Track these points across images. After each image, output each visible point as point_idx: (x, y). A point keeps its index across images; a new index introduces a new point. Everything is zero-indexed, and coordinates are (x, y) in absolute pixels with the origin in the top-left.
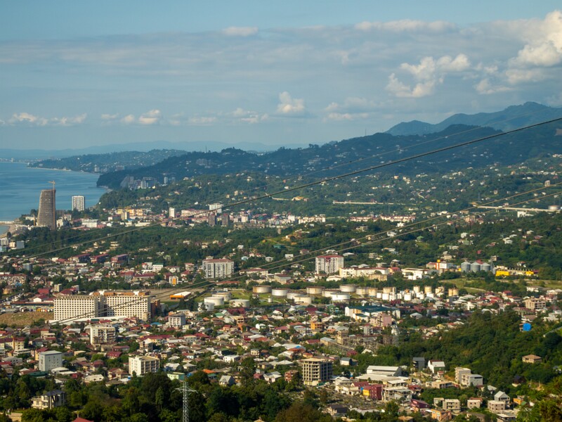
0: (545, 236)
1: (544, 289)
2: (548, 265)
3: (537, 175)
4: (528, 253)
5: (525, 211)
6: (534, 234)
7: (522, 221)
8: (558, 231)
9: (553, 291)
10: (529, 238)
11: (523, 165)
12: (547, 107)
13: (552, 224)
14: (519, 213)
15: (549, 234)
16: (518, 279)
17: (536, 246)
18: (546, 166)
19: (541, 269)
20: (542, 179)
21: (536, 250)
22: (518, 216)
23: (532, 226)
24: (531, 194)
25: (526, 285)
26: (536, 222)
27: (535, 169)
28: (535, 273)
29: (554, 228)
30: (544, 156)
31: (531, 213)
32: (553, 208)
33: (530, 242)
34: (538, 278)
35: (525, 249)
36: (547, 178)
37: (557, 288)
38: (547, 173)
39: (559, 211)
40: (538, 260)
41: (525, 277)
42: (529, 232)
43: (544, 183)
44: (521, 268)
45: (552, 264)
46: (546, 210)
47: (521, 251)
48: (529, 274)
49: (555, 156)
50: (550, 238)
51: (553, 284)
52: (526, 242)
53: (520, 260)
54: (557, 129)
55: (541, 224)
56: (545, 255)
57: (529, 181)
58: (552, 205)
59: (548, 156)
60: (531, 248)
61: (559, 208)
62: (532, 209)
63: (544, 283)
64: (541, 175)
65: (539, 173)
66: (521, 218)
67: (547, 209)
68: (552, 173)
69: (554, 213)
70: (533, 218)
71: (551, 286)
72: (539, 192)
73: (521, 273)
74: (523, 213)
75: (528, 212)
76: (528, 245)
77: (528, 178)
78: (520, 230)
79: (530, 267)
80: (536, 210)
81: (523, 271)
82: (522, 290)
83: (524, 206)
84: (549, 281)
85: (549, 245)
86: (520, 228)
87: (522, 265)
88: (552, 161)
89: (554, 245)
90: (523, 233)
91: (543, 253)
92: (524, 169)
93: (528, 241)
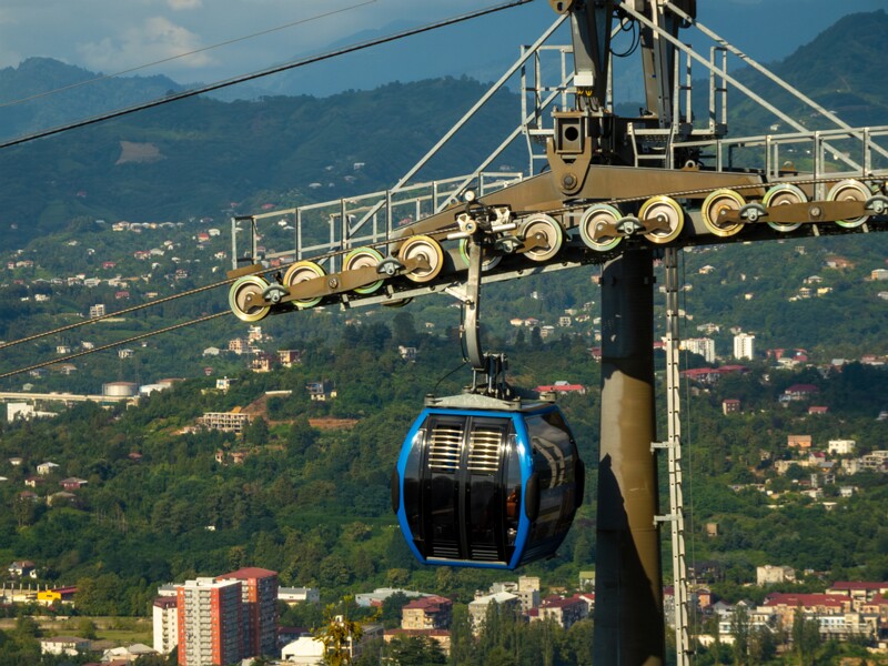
0: (95, 478)
1: (95, 645)
2: (104, 571)
3: (65, 289)
4: (41, 533)
5: (29, 402)
6: (60, 474)
7: (20, 435)
8: (136, 462)
9: (122, 651)
10: (45, 486)
11: (21, 258)
12: (91, 75)
13: (113, 442)
14: (12, 409)
15: (104, 472)
16: (12, 615)
17: (64, 511)
18: (90, 260)
19: (83, 582)
20: (84, 298)
21: (69, 524)
22: (11, 418)
23: (53, 450)
24: (48, 349)
25: (39, 634)
26: (65, 434)
27: (58, 269)
28: (64, 596)
29: (120, 452)
30: (84, 230)
31: (49, 406)
32: (116, 392)
33: (49, 498)
34: (75, 613)
35: (32, 522)
36: (99, 295)
37: (133, 642)
38: (96, 281)
39: (134, 401)
40: (74, 554)
41: (34, 609)
42: (43, 469)
43: (86, 312)
44: (23, 583)
45: (117, 567)
46: (96, 398)
47: (22, 529)
48: (46, 598)
49: (118, 227)
50: (108, 484)
51: (121, 627)
52: (36, 498)
53: (19, 555)
54: (125, 145)
55: (82, 440)
56: (94, 540)
57: (40, 309)
58: (114, 380)
59: (97, 228)
60: (50, 516)
61: (136, 391)
62: (53, 396)
63: (94, 627)
64: (78, 289)
65: (70, 281)
66: (20, 422)
67: (99, 392)
68: (112, 282)
69: (120, 406)
70: (54, 422)
71: (118, 635)
72: (73, 343)
73: (20, 597)
74: (25, 409)
75: (40, 404)
76: (43, 508)
77: (39, 298)
78: (16, 462)
79: (49, 578)
80: (66, 397)
81: (30, 592)
82: (27, 652)
83: (27, 386)
84: (110, 621)
85: (106, 506)
86: (16, 455)
87: (26, 571)
88: (112, 242)
89: (123, 506)
90: (27, 471)
91: (87, 532)
92: (25, 270)
93: (43, 494)
